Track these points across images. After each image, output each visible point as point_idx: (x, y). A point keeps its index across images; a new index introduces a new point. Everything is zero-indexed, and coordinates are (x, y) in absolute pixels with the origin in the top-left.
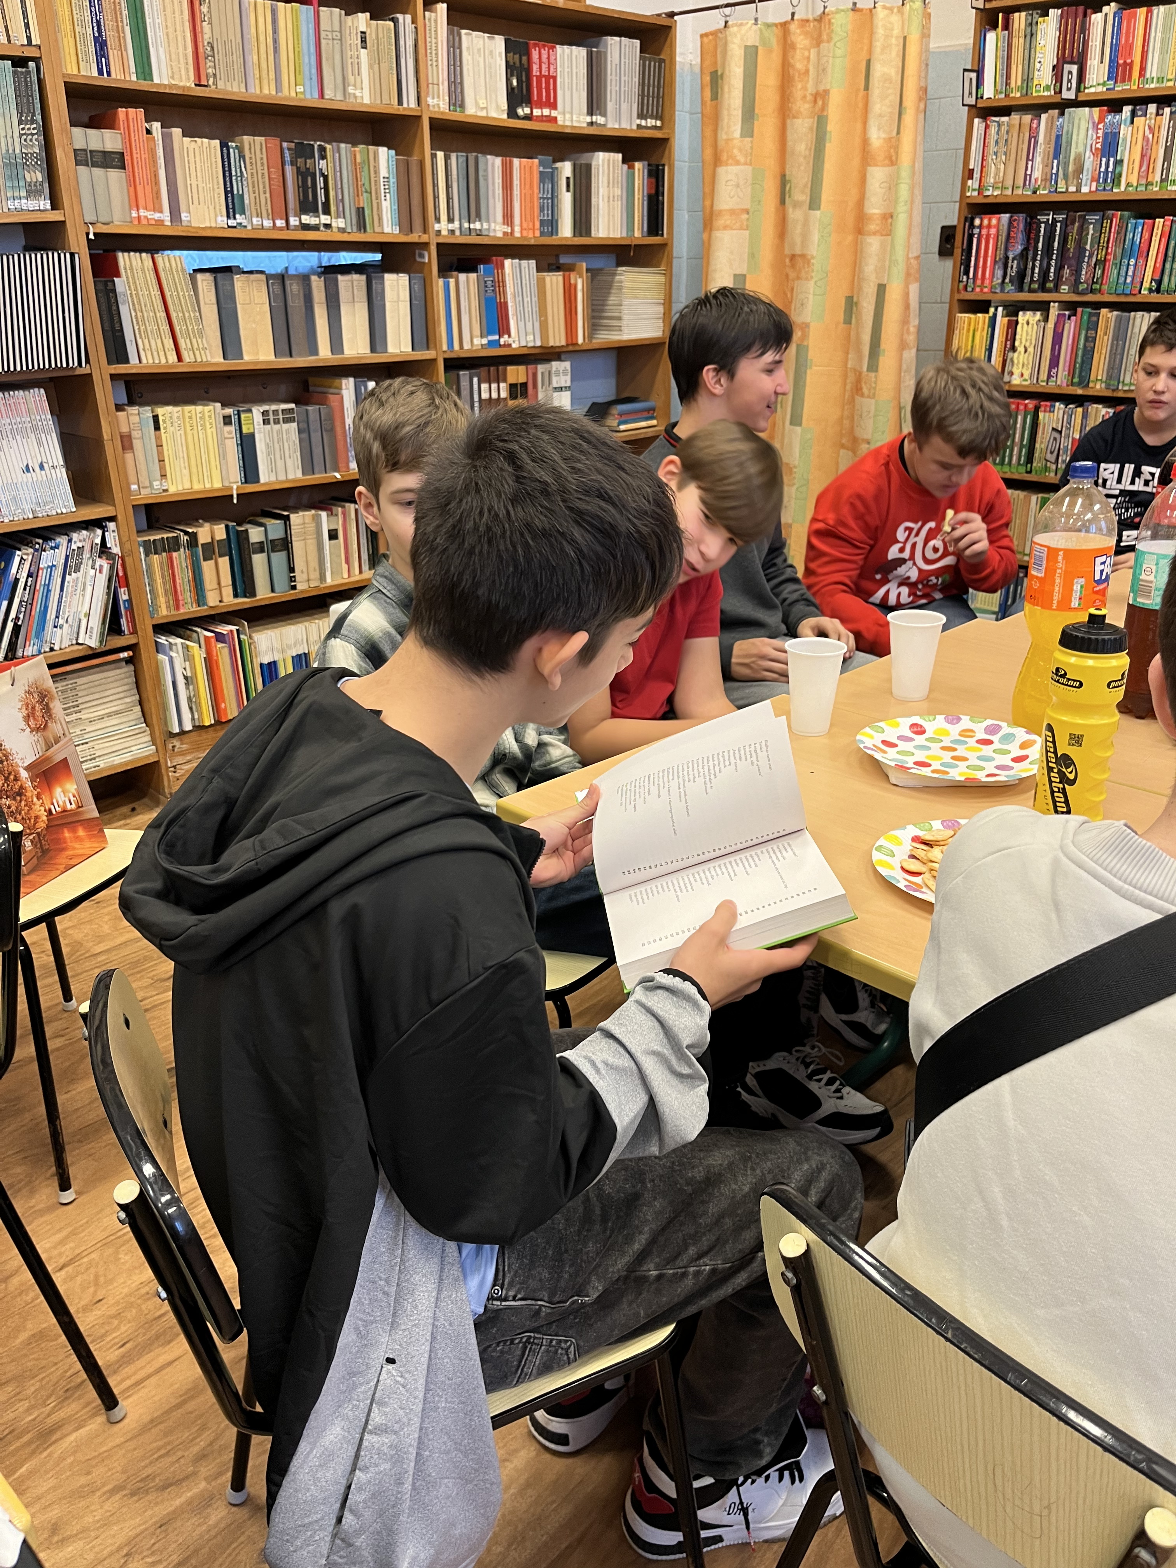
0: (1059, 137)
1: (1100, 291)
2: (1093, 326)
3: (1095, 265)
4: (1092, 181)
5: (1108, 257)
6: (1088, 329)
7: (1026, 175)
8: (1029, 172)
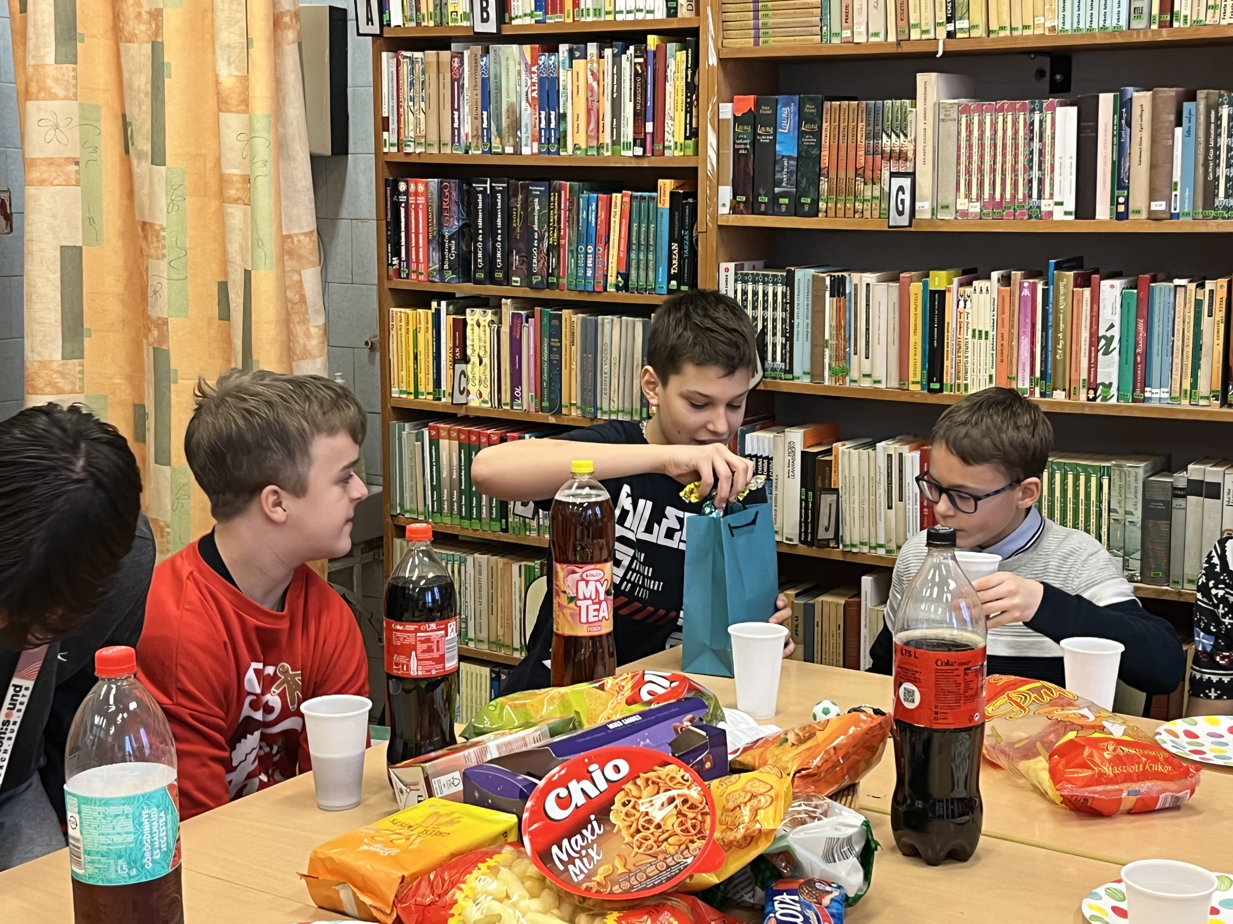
0: (485, 82)
1: (557, 286)
2: (556, 332)
3: (548, 250)
4: (533, 141)
5: (562, 242)
6: (551, 336)
7: (453, 129)
8: (456, 125)
